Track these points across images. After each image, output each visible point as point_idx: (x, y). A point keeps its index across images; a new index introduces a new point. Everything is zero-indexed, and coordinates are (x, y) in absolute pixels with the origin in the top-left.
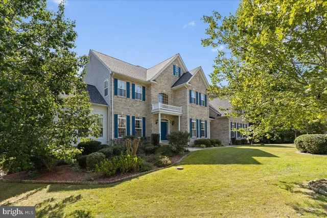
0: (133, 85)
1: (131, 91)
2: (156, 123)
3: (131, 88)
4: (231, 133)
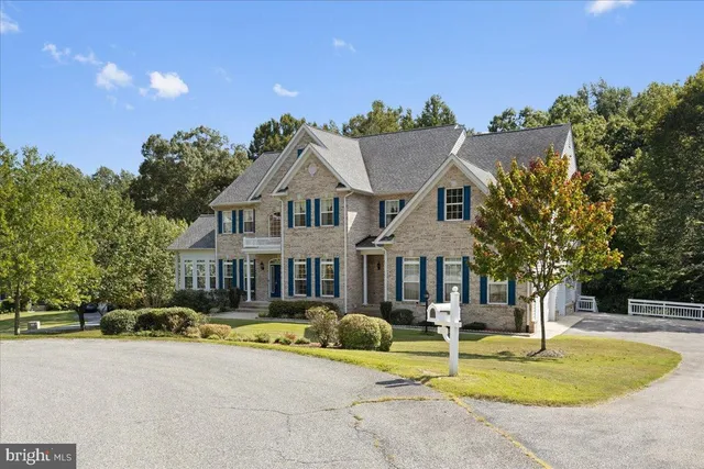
1: (237, 223)
2: (263, 268)
3: (237, 217)
4: (394, 290)
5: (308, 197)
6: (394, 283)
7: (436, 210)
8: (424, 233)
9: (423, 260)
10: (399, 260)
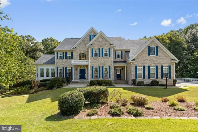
0: (66, 53)
1: (65, 56)
2: (76, 70)
3: (65, 54)
4: (135, 75)
5: (100, 48)
6: (134, 73)
7: (148, 53)
8: (144, 59)
9: (144, 67)
10: (136, 67)
